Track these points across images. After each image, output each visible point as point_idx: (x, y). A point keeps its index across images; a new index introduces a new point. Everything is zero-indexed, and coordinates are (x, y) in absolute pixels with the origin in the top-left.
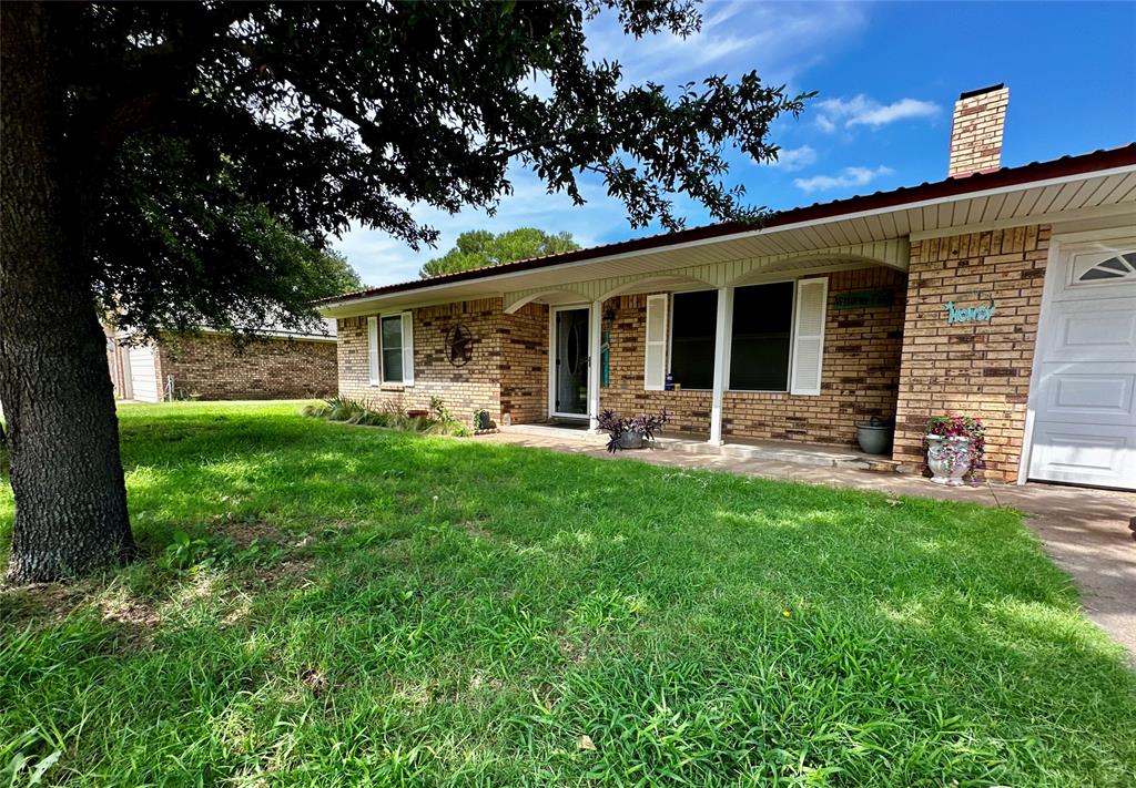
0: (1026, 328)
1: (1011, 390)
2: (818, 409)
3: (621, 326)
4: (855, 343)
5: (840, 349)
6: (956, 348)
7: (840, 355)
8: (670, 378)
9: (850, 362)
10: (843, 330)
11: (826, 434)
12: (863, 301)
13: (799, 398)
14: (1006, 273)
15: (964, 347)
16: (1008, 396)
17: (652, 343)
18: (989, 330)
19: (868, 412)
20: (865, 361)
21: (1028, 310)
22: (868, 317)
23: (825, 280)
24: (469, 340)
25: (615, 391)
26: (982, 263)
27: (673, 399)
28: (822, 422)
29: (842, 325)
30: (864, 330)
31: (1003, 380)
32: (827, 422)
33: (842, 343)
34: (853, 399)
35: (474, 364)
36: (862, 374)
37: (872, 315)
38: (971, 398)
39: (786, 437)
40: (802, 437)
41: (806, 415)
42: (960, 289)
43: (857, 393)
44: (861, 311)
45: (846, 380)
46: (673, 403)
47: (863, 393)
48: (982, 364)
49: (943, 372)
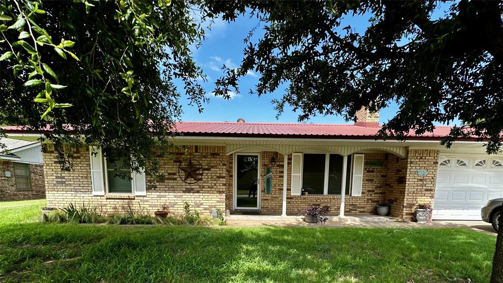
0: (435, 178)
1: (431, 195)
2: (360, 201)
3: (278, 166)
4: (372, 178)
5: (367, 180)
6: (419, 183)
7: (367, 182)
8: (303, 190)
9: (371, 185)
10: (368, 174)
11: (363, 210)
12: (375, 164)
13: (354, 197)
14: (430, 162)
15: (421, 183)
16: (430, 197)
17: (294, 174)
18: (427, 178)
19: (376, 202)
20: (375, 185)
21: (435, 173)
22: (375, 169)
23: (363, 155)
24: (200, 168)
25: (275, 196)
26: (425, 158)
27: (305, 199)
28: (360, 206)
29: (368, 172)
30: (374, 174)
31: (429, 192)
32: (363, 206)
33: (368, 178)
34: (371, 197)
35: (205, 183)
36: (374, 189)
37: (377, 169)
38: (422, 198)
39: (349, 212)
40: (355, 212)
41: (356, 203)
42: (421, 165)
43: (373, 195)
44: (373, 168)
45: (369, 191)
46: (304, 201)
47: (374, 195)
48: (425, 188)
49: (416, 190)
